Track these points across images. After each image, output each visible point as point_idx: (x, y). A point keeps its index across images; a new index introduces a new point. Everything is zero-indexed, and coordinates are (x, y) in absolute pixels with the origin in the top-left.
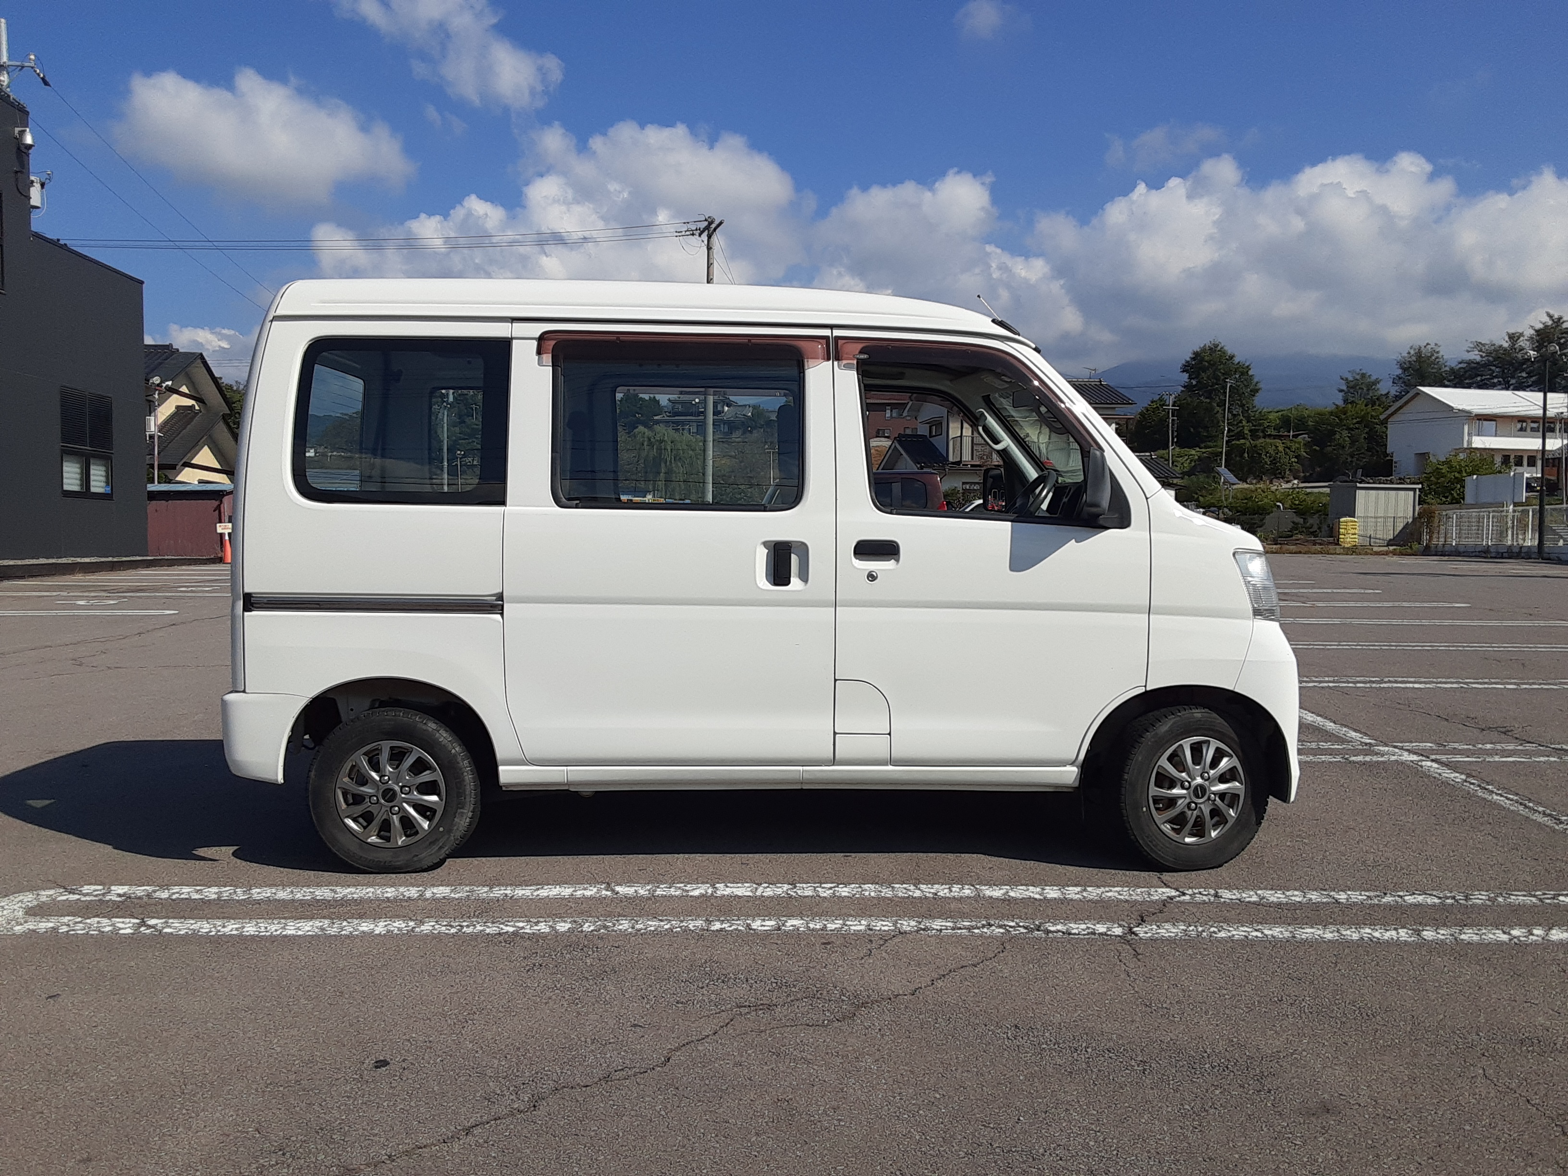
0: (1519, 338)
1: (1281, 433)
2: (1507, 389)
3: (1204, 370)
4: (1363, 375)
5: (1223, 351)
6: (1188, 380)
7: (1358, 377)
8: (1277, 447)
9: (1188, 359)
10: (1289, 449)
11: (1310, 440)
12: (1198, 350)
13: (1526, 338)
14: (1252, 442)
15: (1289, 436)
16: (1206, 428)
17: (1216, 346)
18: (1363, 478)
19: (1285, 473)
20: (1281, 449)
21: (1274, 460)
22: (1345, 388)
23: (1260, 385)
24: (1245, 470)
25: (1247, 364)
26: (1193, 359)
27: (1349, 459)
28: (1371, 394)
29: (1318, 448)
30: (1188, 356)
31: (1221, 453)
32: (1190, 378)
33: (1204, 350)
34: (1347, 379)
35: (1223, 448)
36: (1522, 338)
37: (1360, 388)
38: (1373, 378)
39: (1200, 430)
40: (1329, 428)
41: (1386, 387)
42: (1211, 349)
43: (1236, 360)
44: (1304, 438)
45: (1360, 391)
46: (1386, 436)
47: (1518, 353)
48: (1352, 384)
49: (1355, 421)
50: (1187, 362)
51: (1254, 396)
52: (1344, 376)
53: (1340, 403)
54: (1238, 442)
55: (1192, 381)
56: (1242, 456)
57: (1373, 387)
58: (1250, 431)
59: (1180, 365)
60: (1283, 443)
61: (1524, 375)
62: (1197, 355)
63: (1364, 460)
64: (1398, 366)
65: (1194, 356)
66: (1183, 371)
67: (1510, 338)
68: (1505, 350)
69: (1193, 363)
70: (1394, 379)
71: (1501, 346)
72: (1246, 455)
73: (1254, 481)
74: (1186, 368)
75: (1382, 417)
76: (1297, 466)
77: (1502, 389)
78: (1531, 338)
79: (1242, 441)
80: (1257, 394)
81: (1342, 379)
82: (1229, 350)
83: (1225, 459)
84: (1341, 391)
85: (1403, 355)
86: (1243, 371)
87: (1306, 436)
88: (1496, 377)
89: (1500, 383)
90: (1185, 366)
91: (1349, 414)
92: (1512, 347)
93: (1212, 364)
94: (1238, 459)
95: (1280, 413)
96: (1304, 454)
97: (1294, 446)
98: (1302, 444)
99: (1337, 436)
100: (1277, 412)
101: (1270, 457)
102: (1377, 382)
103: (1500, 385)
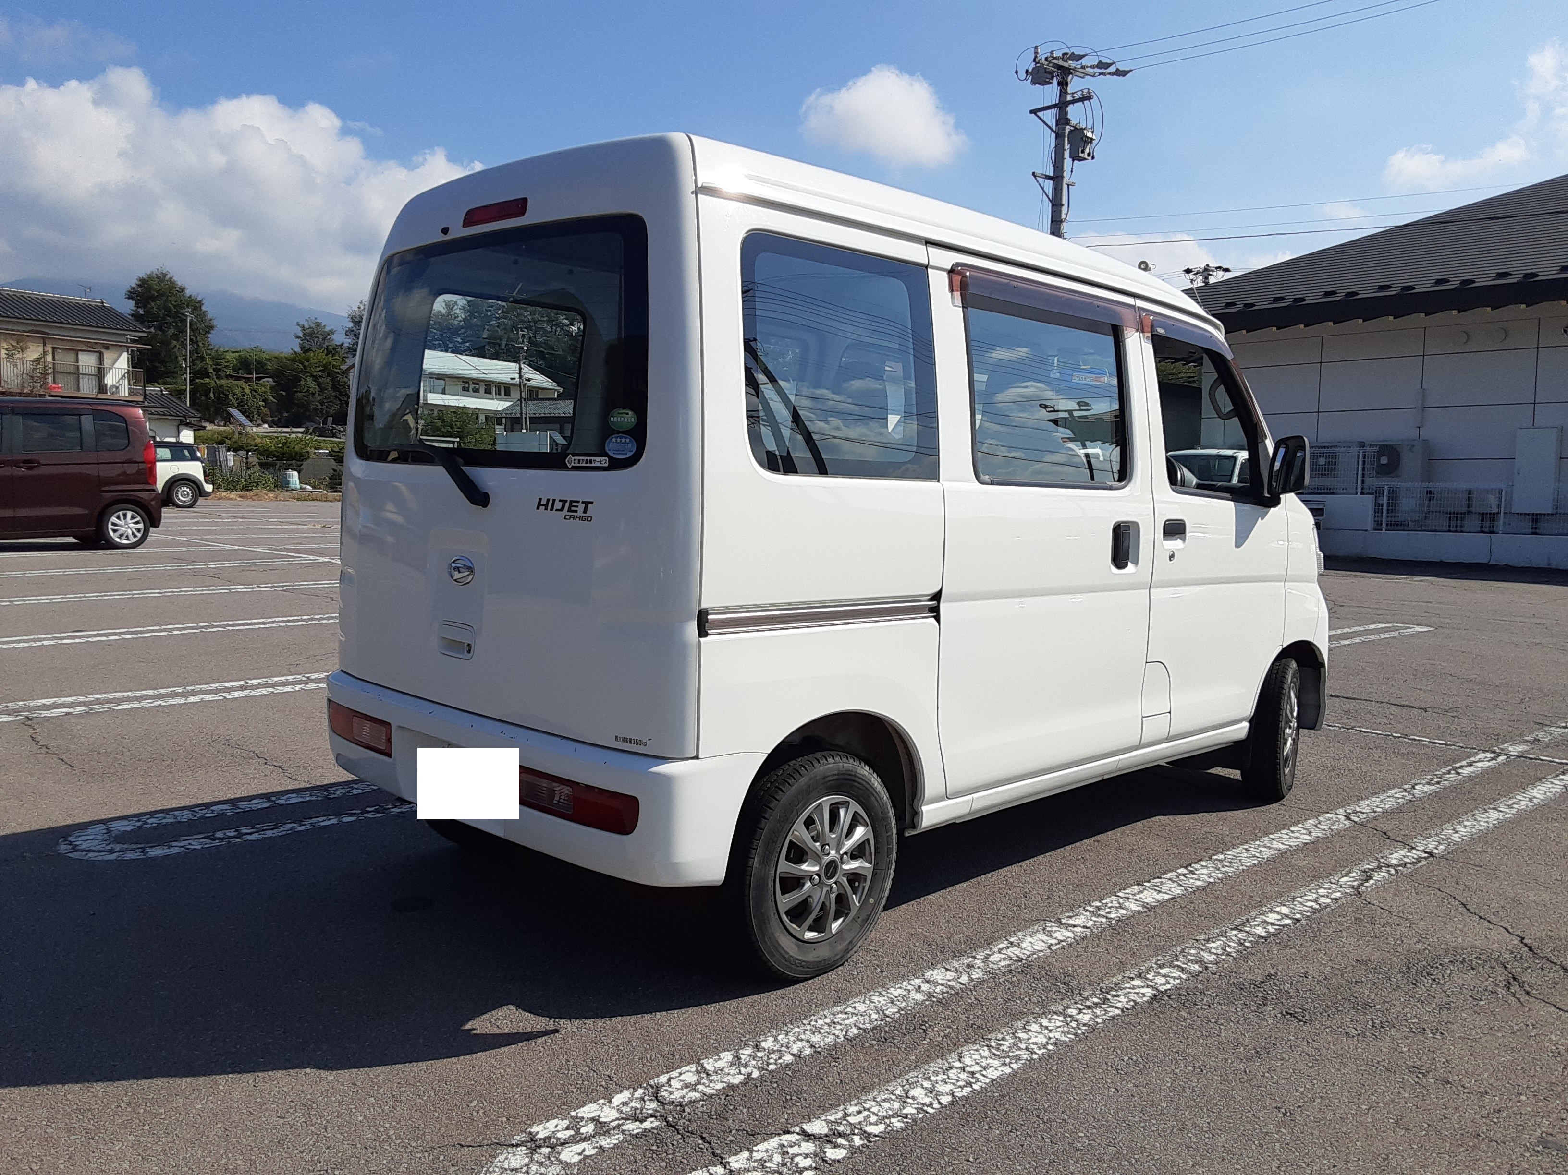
0: (454, 306)
1: (240, 375)
2: (447, 351)
3: (154, 299)
4: (318, 325)
5: (172, 283)
6: (135, 309)
7: (313, 326)
8: (243, 389)
9: (134, 285)
10: (256, 392)
11: (274, 384)
12: (145, 277)
13: (459, 307)
14: (218, 382)
15: (252, 378)
16: (163, 362)
17: (165, 275)
18: (334, 426)
19: (253, 416)
20: (247, 391)
21: (242, 402)
22: (301, 335)
23: (215, 323)
24: (212, 410)
25: (199, 299)
26: (140, 286)
27: (320, 407)
28: (327, 344)
29: (284, 393)
30: (133, 283)
31: (186, 390)
32: (137, 306)
33: (150, 277)
34: (303, 327)
35: (186, 385)
36: (456, 307)
37: (316, 337)
38: (327, 329)
39: (157, 364)
40: (294, 373)
41: (340, 338)
42: (158, 278)
43: (188, 293)
44: (269, 381)
45: (316, 340)
46: (349, 386)
47: (454, 320)
48: (308, 331)
49: (318, 369)
50: (133, 288)
51: (209, 333)
52: (301, 323)
53: (298, 350)
54: (202, 381)
55: (139, 310)
56: (207, 395)
57: (329, 337)
58: (214, 369)
59: (125, 291)
60: (249, 386)
61: (459, 340)
62: (144, 283)
63: (333, 408)
64: (350, 319)
65: (140, 283)
66: (129, 298)
67: (446, 305)
68: (443, 315)
69: (139, 289)
70: (347, 331)
71: (439, 312)
72: (212, 395)
73: (222, 423)
74: (132, 294)
75: (344, 367)
76: (265, 410)
77: (442, 351)
78: (464, 308)
79: (207, 380)
80: (212, 332)
81: (298, 325)
82: (180, 281)
83: (190, 398)
84: (297, 337)
85: (353, 309)
86: (196, 305)
87: (271, 380)
88: (436, 340)
89: (440, 345)
90: (131, 292)
91: (312, 361)
92: (449, 314)
93: (161, 294)
94: (203, 398)
95: (237, 354)
96: (271, 398)
97: (261, 390)
98: (268, 387)
99: (303, 383)
100: (233, 352)
101: (237, 399)
102: (332, 332)
103: (440, 347)
